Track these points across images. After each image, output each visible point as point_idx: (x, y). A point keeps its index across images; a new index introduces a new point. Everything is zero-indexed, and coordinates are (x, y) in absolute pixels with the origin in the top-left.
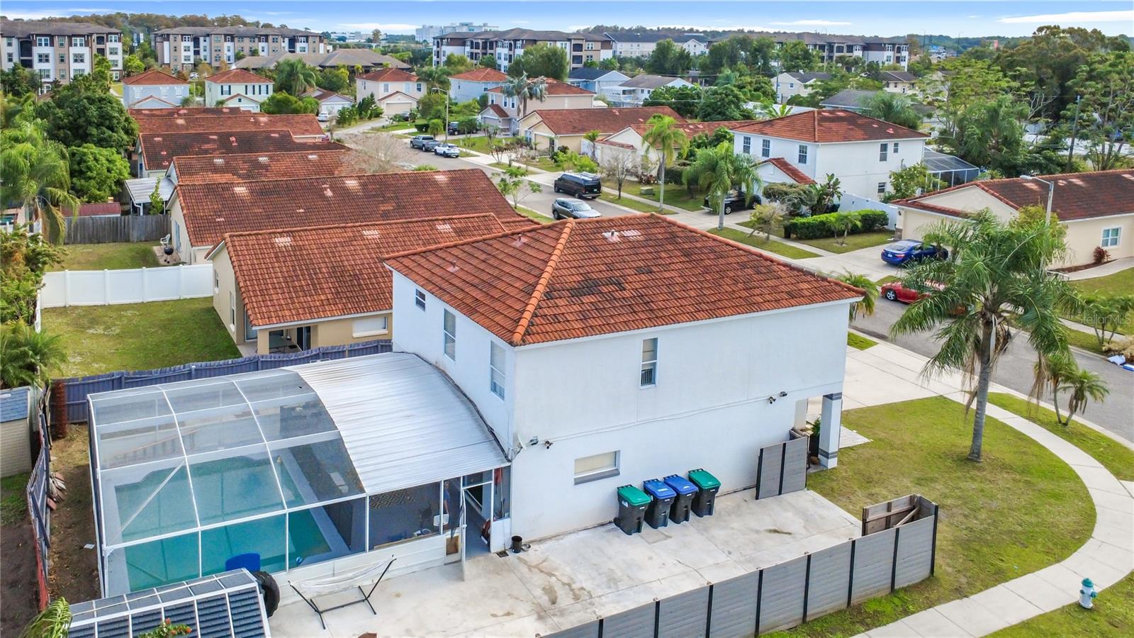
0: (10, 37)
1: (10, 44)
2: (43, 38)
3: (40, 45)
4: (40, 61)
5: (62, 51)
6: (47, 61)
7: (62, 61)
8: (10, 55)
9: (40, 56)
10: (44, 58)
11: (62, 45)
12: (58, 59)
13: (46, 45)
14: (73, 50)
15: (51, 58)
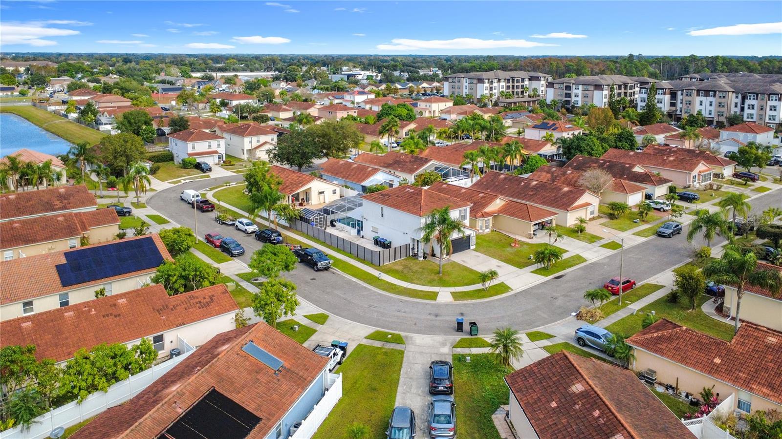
0: (737, 93)
1: (737, 97)
2: (752, 95)
3: (750, 99)
4: (749, 108)
5: (763, 103)
6: (753, 108)
7: (762, 109)
8: (736, 104)
9: (749, 105)
10: (752, 107)
11: (763, 99)
12: (759, 108)
13: (754, 99)
14: (770, 103)
15: (755, 107)
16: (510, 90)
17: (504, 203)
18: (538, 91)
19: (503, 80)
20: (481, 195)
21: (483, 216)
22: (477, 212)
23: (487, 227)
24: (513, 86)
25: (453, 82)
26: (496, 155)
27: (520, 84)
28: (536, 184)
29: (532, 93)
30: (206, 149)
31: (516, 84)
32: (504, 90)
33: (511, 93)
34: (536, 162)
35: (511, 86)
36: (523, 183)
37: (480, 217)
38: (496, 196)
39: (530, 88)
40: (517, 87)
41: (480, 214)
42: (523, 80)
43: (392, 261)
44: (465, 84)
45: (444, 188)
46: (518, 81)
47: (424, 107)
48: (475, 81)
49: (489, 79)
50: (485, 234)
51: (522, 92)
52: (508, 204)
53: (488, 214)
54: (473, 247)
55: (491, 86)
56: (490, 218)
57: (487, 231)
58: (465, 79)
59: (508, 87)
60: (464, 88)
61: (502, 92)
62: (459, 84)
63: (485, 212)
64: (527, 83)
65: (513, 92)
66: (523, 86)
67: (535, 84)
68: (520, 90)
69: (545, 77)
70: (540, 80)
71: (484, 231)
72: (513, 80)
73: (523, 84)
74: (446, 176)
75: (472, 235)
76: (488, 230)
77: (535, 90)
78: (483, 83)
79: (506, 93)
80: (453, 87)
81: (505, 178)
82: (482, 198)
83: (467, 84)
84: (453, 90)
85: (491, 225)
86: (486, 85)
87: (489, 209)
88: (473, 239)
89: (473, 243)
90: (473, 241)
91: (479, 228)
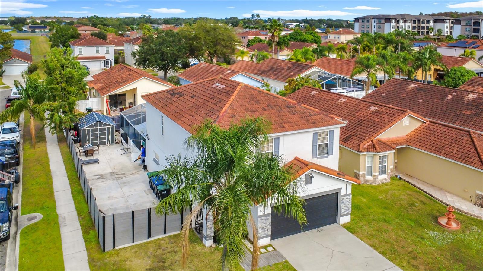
16: (416, 30)
17: (418, 125)
18: (443, 32)
19: (409, 21)
20: (374, 108)
21: (374, 148)
22: (362, 140)
23: (383, 171)
24: (419, 27)
25: (363, 22)
26: (403, 62)
27: (425, 25)
28: (476, 99)
29: (437, 33)
30: (94, 54)
31: (421, 25)
32: (410, 29)
33: (416, 32)
34: (462, 75)
35: (416, 27)
36: (450, 97)
37: (368, 150)
38: (403, 112)
39: (435, 30)
40: (423, 28)
41: (368, 144)
42: (428, 22)
43: (142, 240)
44: (374, 24)
45: (313, 96)
46: (423, 22)
47: (333, 39)
48: (383, 21)
49: (396, 19)
50: (377, 183)
51: (427, 33)
52: (428, 128)
53: (386, 146)
54: (344, 220)
55: (398, 25)
56: (390, 154)
57: (383, 178)
58: (373, 20)
59: (414, 28)
60: (373, 27)
61: (409, 31)
62: (368, 24)
63: (379, 141)
64: (432, 24)
65: (419, 32)
66: (428, 27)
67: (439, 26)
68: (425, 30)
69: (449, 20)
70: (444, 22)
71: (375, 177)
72: (419, 21)
73: (428, 25)
74: (331, 85)
75: (343, 193)
76: (385, 176)
77: (440, 31)
78: (390, 22)
79: (412, 32)
80: (363, 27)
81: (417, 88)
82: (374, 113)
83: (375, 24)
84: (363, 29)
85: (390, 166)
86: (393, 24)
87: (386, 135)
88: (344, 201)
89: (346, 210)
90: (344, 206)
91: (365, 171)
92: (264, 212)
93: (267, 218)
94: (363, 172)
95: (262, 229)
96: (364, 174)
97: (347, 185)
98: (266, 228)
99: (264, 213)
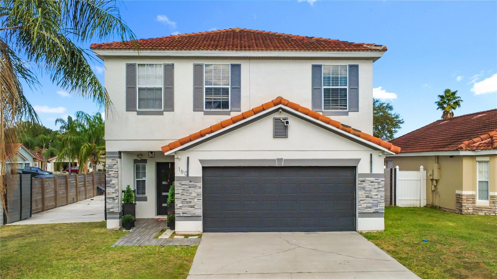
75: (363, 169)
88: (366, 185)
89: (371, 205)
90: (367, 197)
91: (474, 189)
92: (188, 172)
93: (192, 183)
94: (470, 193)
95: (182, 202)
96: (472, 195)
97: (371, 155)
98: (190, 202)
99: (188, 175)
